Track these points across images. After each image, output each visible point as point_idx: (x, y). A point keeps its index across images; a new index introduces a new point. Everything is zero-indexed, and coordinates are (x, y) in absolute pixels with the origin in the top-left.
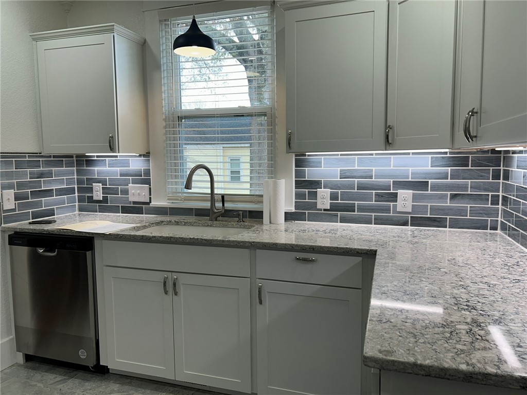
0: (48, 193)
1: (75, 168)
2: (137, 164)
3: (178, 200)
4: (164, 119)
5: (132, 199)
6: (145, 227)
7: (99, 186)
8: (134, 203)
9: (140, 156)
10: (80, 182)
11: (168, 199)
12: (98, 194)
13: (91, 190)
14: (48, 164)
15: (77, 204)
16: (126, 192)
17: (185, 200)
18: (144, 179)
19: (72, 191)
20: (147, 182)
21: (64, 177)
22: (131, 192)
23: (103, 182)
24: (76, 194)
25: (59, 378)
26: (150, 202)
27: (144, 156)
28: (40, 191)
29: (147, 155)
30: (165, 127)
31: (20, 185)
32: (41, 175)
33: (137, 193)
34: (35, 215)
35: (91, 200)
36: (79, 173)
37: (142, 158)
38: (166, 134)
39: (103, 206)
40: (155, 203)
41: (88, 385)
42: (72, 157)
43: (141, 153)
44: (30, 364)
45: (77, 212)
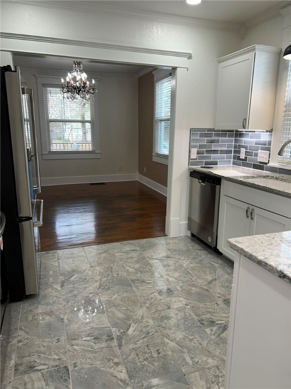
0: (215, 152)
1: (234, 138)
2: (265, 137)
3: (283, 163)
4: (285, 106)
5: (259, 160)
6: (253, 177)
7: (243, 150)
8: (260, 162)
9: (267, 131)
10: (235, 147)
11: (279, 162)
12: (242, 156)
13: (239, 152)
14: (218, 135)
15: (232, 160)
16: (256, 155)
17: (288, 164)
18: (267, 147)
19: (230, 152)
20: (269, 149)
21: (226, 143)
22: (259, 155)
23: (245, 147)
24: (233, 154)
25: (200, 248)
26: (268, 163)
27: (270, 131)
28: (211, 150)
29: (271, 131)
30: (285, 111)
31: (201, 146)
32: (212, 142)
33: (262, 156)
34: (207, 163)
35: (239, 158)
36: (236, 141)
37: (268, 133)
38: (285, 116)
39: (244, 163)
40: (271, 164)
41: (209, 256)
42: (233, 131)
43: (268, 130)
44: (193, 238)
45: (231, 165)
